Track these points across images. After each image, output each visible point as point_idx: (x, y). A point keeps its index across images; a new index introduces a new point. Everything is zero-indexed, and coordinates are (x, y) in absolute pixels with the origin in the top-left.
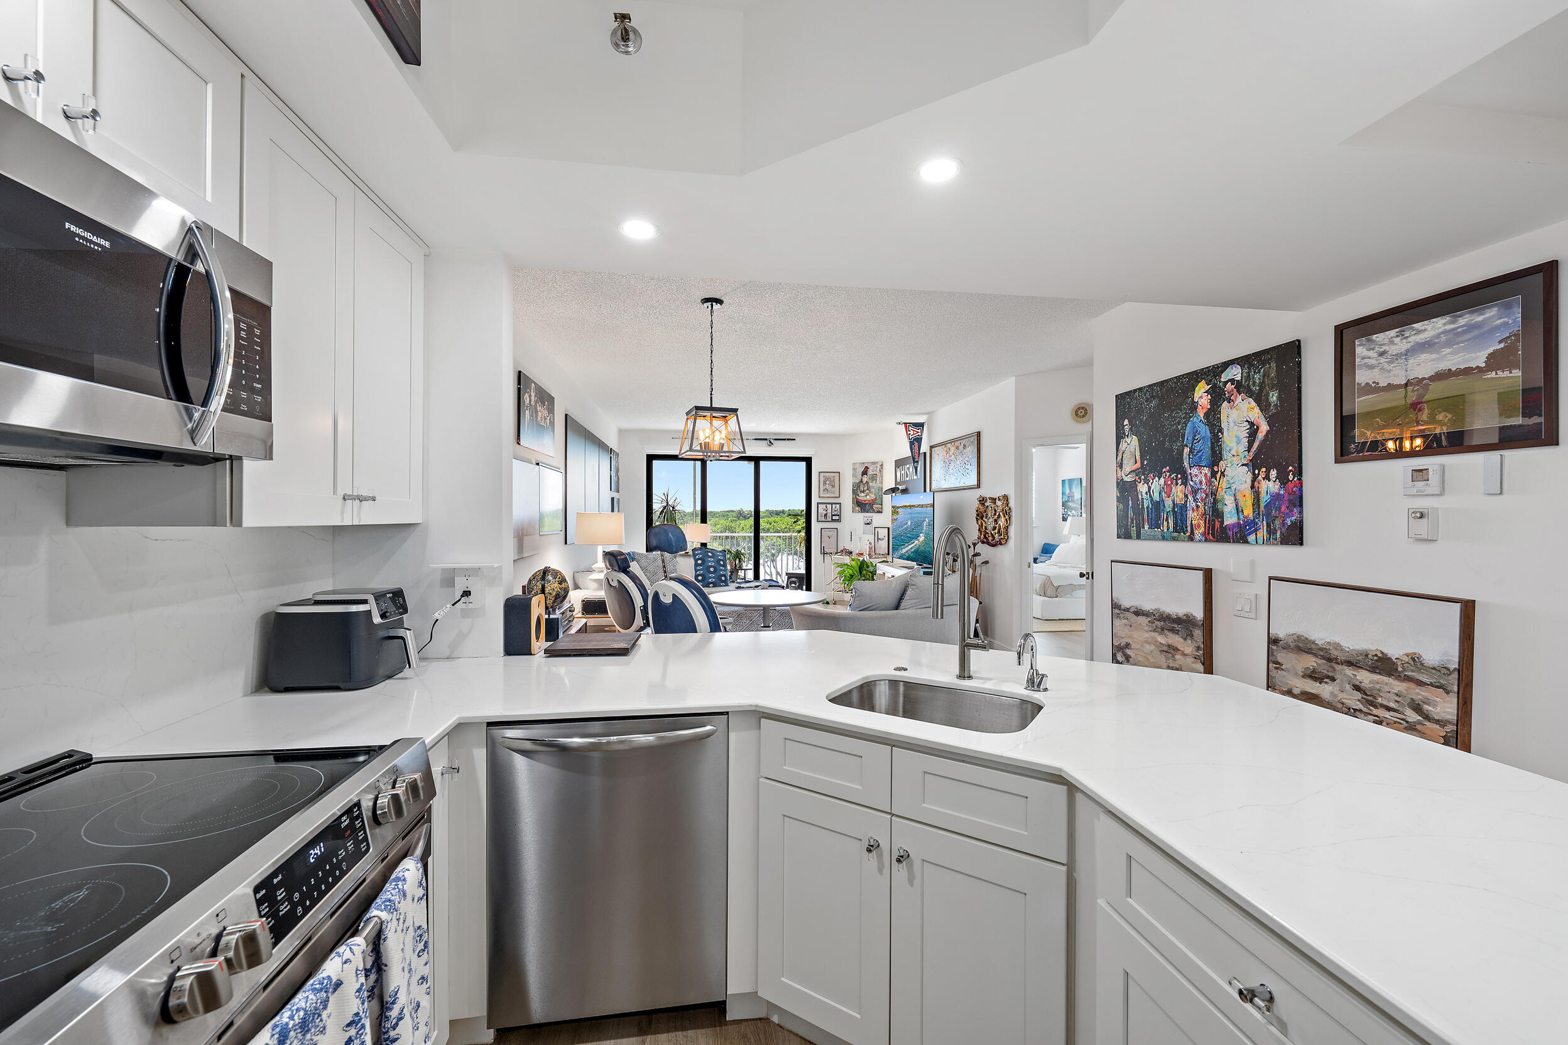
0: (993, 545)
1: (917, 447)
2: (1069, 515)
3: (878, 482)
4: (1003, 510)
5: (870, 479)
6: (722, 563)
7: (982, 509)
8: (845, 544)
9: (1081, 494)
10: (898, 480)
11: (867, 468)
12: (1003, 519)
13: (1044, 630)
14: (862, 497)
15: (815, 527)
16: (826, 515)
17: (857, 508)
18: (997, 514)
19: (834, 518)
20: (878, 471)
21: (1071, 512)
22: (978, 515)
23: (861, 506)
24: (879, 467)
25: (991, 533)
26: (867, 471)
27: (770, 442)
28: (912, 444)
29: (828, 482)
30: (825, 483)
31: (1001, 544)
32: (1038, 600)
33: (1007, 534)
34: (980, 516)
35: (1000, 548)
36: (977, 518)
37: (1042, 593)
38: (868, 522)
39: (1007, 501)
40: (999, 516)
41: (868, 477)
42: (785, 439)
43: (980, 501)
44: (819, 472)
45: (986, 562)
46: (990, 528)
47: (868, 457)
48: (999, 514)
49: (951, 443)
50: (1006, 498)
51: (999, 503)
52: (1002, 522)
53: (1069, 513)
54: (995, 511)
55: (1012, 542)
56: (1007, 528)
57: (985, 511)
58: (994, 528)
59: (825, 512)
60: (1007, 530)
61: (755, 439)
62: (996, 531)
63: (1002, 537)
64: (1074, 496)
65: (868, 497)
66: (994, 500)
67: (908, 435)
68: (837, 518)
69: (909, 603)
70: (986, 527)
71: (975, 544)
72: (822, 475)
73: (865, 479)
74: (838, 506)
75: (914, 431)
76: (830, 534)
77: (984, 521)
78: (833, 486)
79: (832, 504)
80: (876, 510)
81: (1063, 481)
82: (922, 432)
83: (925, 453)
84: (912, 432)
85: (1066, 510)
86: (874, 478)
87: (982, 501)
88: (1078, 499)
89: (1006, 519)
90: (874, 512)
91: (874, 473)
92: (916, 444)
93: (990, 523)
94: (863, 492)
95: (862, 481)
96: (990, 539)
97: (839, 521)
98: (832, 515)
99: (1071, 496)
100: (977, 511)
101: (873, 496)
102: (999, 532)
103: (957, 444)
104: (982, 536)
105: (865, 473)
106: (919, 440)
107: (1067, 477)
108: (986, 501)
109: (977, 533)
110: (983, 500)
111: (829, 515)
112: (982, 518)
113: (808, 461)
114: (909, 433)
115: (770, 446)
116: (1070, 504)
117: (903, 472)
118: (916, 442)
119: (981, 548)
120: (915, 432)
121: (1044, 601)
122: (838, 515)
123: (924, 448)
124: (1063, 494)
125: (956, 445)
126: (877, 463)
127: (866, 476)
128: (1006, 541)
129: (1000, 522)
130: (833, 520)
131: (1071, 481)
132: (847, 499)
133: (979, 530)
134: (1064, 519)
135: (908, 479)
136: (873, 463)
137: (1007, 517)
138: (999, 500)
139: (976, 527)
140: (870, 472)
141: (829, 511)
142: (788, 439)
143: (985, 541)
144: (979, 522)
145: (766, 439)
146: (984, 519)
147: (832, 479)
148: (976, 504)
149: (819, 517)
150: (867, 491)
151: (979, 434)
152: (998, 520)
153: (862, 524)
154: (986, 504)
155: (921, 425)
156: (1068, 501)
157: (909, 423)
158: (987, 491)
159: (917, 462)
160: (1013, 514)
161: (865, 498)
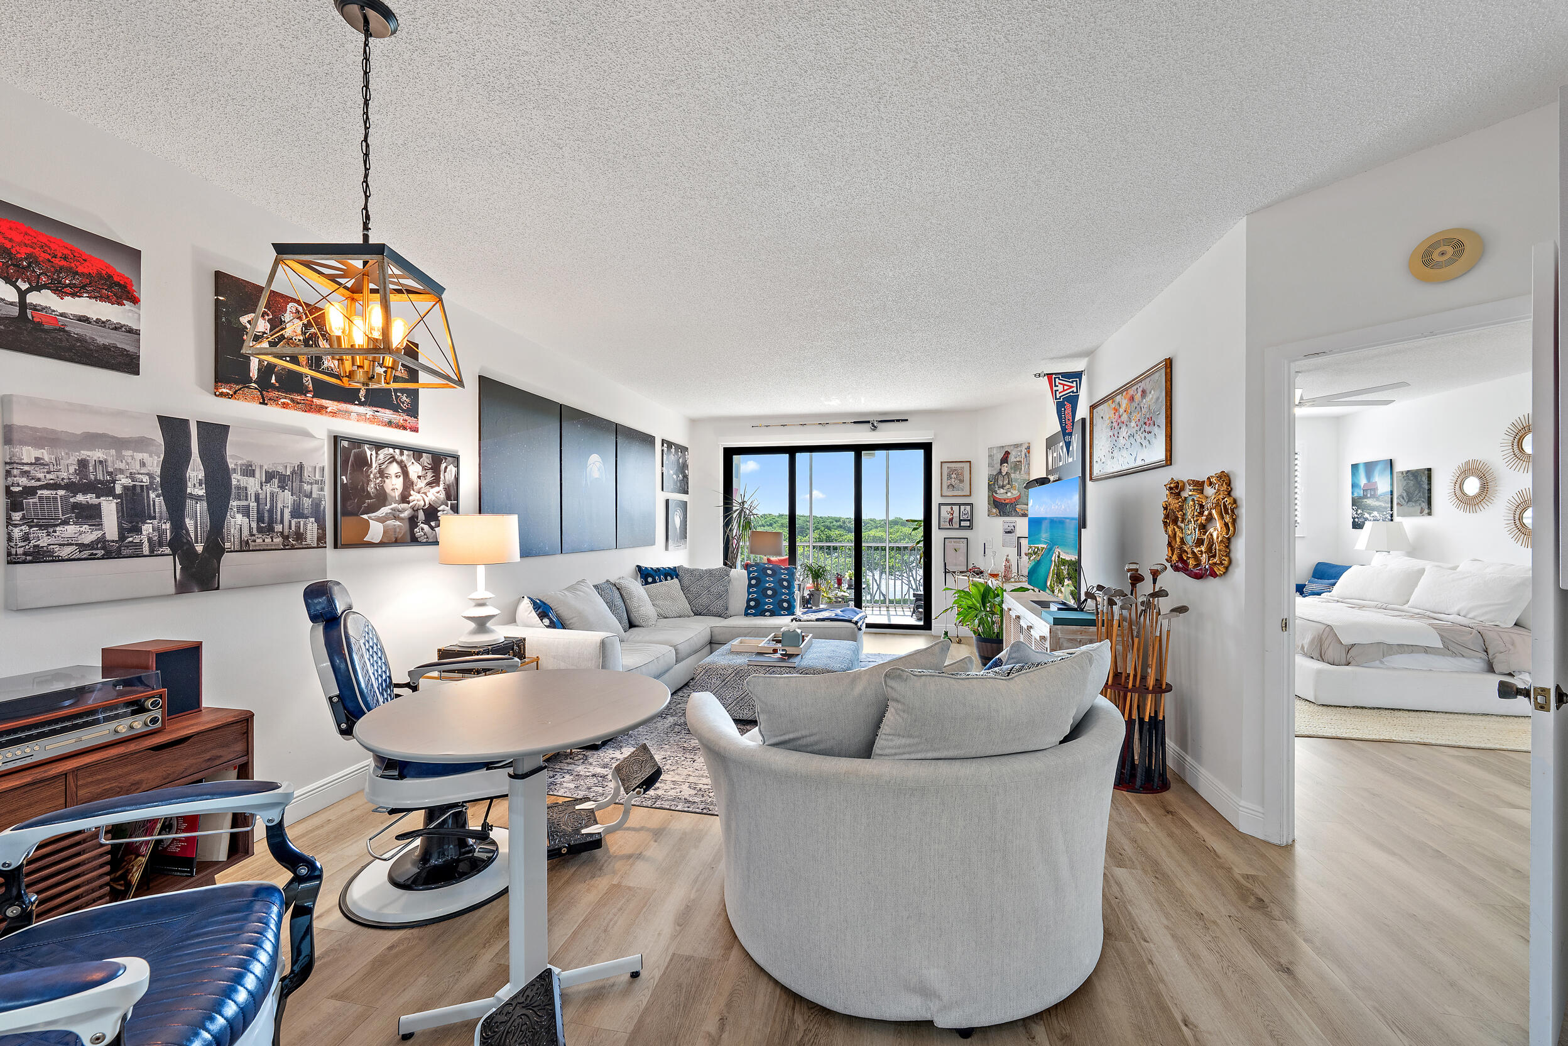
0: (1198, 577)
1: (1069, 411)
2: (1366, 519)
3: (1022, 472)
4: (1218, 504)
5: (1011, 468)
6: (785, 583)
7: (1174, 504)
8: (978, 561)
9: (1392, 484)
10: (1050, 468)
11: (1007, 453)
12: (1218, 524)
13: (1320, 733)
14: (1001, 494)
15: (937, 536)
16: (951, 520)
17: (994, 511)
18: (1206, 513)
19: (963, 524)
20: (1023, 456)
21: (1370, 514)
22: (1167, 516)
23: (1001, 507)
24: (1024, 451)
25: (1193, 552)
26: (1007, 457)
27: (873, 425)
28: (1060, 406)
29: (954, 476)
30: (949, 477)
31: (1214, 575)
32: (1306, 667)
33: (1228, 555)
34: (1171, 518)
35: (1211, 583)
36: (1165, 523)
37: (1316, 654)
38: (1009, 529)
39: (1229, 484)
40: (1210, 518)
41: (1009, 467)
42: (893, 421)
43: (1171, 488)
44: (941, 462)
45: (1182, 609)
46: (1190, 540)
47: (1007, 437)
48: (1210, 514)
49: (1121, 393)
50: (1225, 479)
51: (1209, 491)
52: (1216, 530)
53: (1366, 515)
54: (1202, 506)
55: (1239, 573)
56: (1227, 542)
57: (1181, 508)
58: (1200, 542)
59: (949, 516)
60: (1227, 547)
61: (855, 422)
62: (1203, 548)
63: (1216, 560)
64: (1375, 489)
65: (1009, 494)
66: (1199, 486)
67: (1054, 393)
68: (968, 524)
69: (891, 744)
70: (1182, 539)
71: (1155, 574)
72: (945, 466)
73: (1005, 469)
74: (968, 508)
75: (1064, 385)
76: (957, 545)
77: (1179, 527)
78: (962, 481)
79: (960, 505)
80: (1021, 512)
81: (1355, 467)
82: (1078, 387)
83: (1084, 420)
84: (1060, 388)
85: (1359, 511)
86: (1017, 466)
87: (1176, 489)
88: (1385, 494)
89: (1226, 525)
90: (1017, 515)
91: (1018, 459)
92: (1068, 406)
93: (1191, 532)
94: (1003, 487)
95: (1000, 472)
96: (1191, 562)
97: (970, 527)
98: (960, 520)
99: (1370, 490)
100: (1165, 509)
101: (1016, 493)
102: (1210, 549)
103: (1131, 392)
104: (1175, 558)
105: (1004, 460)
106: (1073, 400)
107: (1362, 458)
108: (1183, 489)
109: (1165, 552)
110: (1177, 487)
111: (956, 520)
112: (1175, 521)
113: (927, 448)
114: (1055, 388)
115: (874, 430)
116: (1369, 502)
117: (1055, 455)
118: (1066, 404)
119: (1171, 580)
120: (1066, 388)
121: (1319, 672)
122: (969, 520)
123: (1082, 411)
124: (1354, 486)
125: (1129, 396)
126: (1021, 445)
127: (1006, 465)
128: (1227, 568)
129: (1211, 530)
130: (961, 528)
131: (1370, 467)
132: (981, 499)
133: (1170, 544)
134: (1357, 525)
135: (1061, 464)
136: (1017, 446)
137: (1228, 519)
138: (1211, 484)
139: (1161, 538)
140: (1012, 459)
141: (956, 514)
142: (898, 421)
143: (1181, 566)
144: (1170, 530)
145: (869, 422)
146: (1179, 524)
147: (959, 472)
148: (1164, 496)
149: (942, 523)
150: (1008, 486)
151: (1169, 364)
152: (1208, 526)
153: (1002, 531)
154: (1184, 494)
155: (1078, 375)
156: (1365, 497)
157: (1056, 374)
158: (1182, 471)
159: (1070, 434)
160: (1243, 512)
161: (1005, 496)
